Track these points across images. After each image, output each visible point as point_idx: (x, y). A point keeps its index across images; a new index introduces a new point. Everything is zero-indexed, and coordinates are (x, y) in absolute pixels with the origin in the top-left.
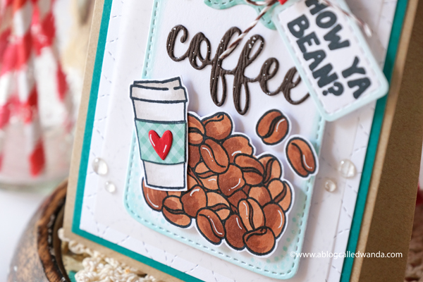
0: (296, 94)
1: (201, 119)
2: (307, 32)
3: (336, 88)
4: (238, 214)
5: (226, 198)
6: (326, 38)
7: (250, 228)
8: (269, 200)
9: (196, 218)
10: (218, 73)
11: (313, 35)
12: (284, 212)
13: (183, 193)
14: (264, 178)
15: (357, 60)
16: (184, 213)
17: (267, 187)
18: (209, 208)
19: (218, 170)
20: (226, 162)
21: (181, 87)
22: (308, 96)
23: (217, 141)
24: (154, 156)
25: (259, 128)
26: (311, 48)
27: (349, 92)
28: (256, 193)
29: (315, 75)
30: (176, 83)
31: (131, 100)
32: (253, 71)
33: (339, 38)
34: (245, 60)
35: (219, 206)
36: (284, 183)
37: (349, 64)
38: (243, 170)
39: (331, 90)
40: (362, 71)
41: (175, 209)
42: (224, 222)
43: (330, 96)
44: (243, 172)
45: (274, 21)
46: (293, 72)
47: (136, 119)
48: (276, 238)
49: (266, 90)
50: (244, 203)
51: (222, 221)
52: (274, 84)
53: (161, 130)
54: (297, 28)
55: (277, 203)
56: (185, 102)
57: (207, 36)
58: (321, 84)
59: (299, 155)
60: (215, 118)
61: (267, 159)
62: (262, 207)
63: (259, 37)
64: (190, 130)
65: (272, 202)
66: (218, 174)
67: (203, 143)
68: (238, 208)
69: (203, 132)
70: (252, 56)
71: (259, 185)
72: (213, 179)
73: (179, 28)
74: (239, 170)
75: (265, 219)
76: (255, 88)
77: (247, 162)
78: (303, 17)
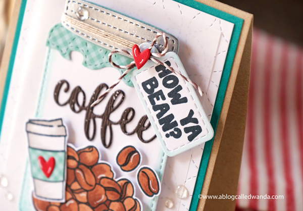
0: (147, 135)
1: (77, 149)
2: (156, 90)
3: (176, 133)
5: (93, 208)
6: (170, 95)
10: (90, 116)
11: (161, 92)
13: (62, 204)
14: (121, 196)
15: (192, 112)
17: (123, 203)
19: (88, 188)
20: (93, 182)
21: (62, 125)
22: (155, 137)
23: (88, 167)
24: (42, 175)
25: (119, 159)
26: (158, 103)
27: (185, 136)
28: (115, 206)
29: (161, 122)
30: (59, 123)
31: (25, 133)
32: (116, 116)
33: (180, 95)
34: (111, 108)
36: (135, 200)
37: (186, 115)
38: (106, 189)
39: (172, 134)
40: (196, 121)
43: (171, 138)
45: (133, 80)
46: (145, 118)
47: (30, 147)
49: (125, 131)
52: (131, 127)
53: (47, 157)
54: (149, 87)
56: (65, 136)
57: (83, 88)
58: (164, 129)
59: (147, 180)
60: (87, 150)
61: (123, 182)
63: (121, 92)
64: (69, 157)
66: (87, 191)
67: (77, 168)
69: (77, 159)
70: (115, 105)
71: (117, 201)
72: (84, 195)
73: (63, 82)
74: (102, 189)
76: (117, 129)
77: (109, 183)
78: (154, 79)
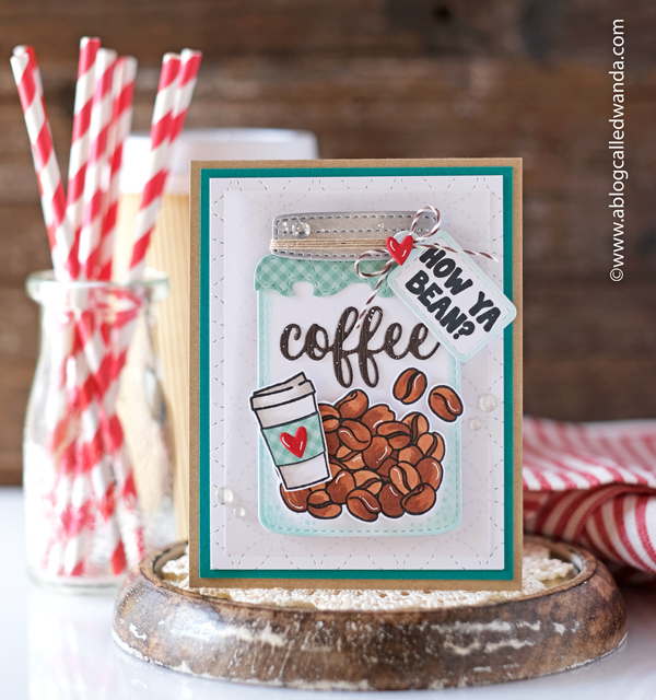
0: (424, 349)
1: (333, 404)
2: (427, 286)
3: (467, 328)
4: (391, 482)
5: (375, 471)
6: (447, 285)
7: (406, 492)
8: (421, 456)
9: (346, 503)
10: (340, 355)
11: (434, 286)
12: (439, 462)
13: (327, 484)
14: (412, 438)
15: (482, 295)
16: (333, 503)
17: (416, 445)
18: (359, 488)
19: (361, 447)
20: (368, 436)
21: (306, 380)
22: (438, 344)
23: (355, 420)
24: (291, 458)
25: (396, 392)
26: (433, 301)
27: (479, 327)
28: (406, 455)
29: (443, 324)
30: (301, 379)
31: (253, 413)
32: (376, 342)
33: (461, 280)
34: (366, 335)
35: (370, 482)
36: (434, 434)
37: (475, 301)
38: (387, 438)
39: (462, 332)
40: (490, 303)
41: (322, 502)
42: (377, 496)
43: (462, 337)
44: (387, 439)
46: (418, 327)
47: (262, 428)
48: (435, 491)
49: (393, 356)
50: (395, 469)
51: (374, 496)
52: (399, 348)
53: (292, 431)
54: (416, 285)
55: (430, 456)
56: (313, 394)
57: (320, 325)
58: (450, 330)
59: (443, 403)
60: (349, 398)
61: (410, 418)
62: (414, 467)
63: (376, 308)
64: (325, 419)
65: (425, 457)
66: (361, 452)
67: (340, 427)
68: (389, 477)
69: (338, 416)
70: (371, 329)
71: (408, 446)
72: (359, 458)
73: (290, 327)
74: (383, 439)
75: (420, 477)
76: (382, 358)
77: (390, 428)
78: (422, 273)
